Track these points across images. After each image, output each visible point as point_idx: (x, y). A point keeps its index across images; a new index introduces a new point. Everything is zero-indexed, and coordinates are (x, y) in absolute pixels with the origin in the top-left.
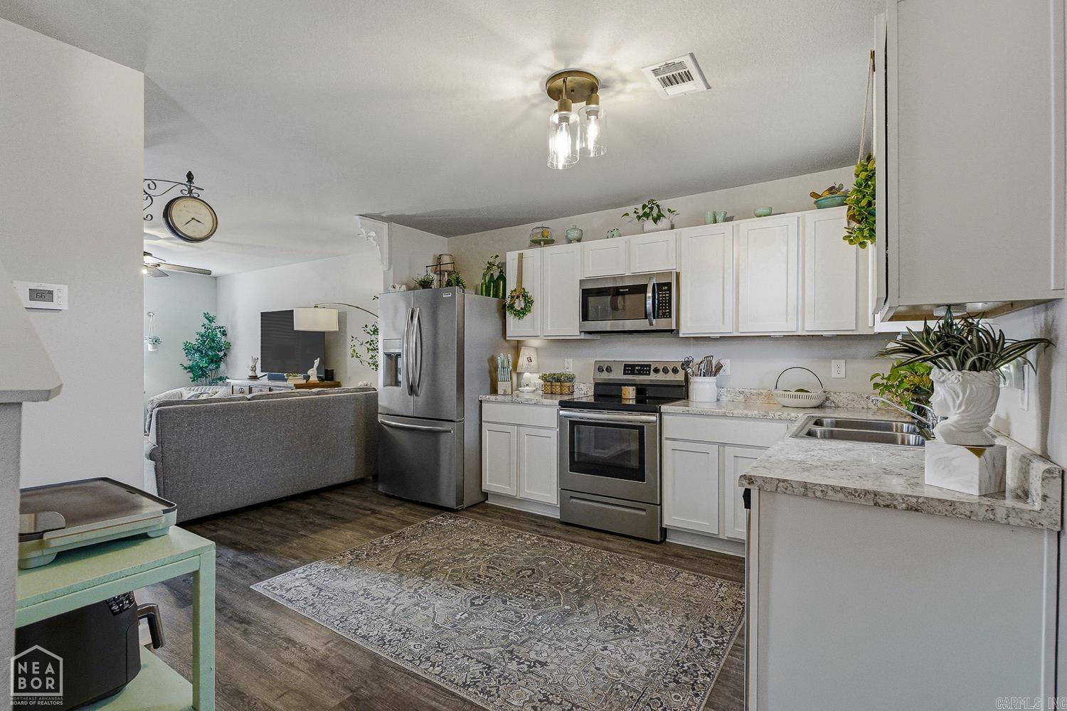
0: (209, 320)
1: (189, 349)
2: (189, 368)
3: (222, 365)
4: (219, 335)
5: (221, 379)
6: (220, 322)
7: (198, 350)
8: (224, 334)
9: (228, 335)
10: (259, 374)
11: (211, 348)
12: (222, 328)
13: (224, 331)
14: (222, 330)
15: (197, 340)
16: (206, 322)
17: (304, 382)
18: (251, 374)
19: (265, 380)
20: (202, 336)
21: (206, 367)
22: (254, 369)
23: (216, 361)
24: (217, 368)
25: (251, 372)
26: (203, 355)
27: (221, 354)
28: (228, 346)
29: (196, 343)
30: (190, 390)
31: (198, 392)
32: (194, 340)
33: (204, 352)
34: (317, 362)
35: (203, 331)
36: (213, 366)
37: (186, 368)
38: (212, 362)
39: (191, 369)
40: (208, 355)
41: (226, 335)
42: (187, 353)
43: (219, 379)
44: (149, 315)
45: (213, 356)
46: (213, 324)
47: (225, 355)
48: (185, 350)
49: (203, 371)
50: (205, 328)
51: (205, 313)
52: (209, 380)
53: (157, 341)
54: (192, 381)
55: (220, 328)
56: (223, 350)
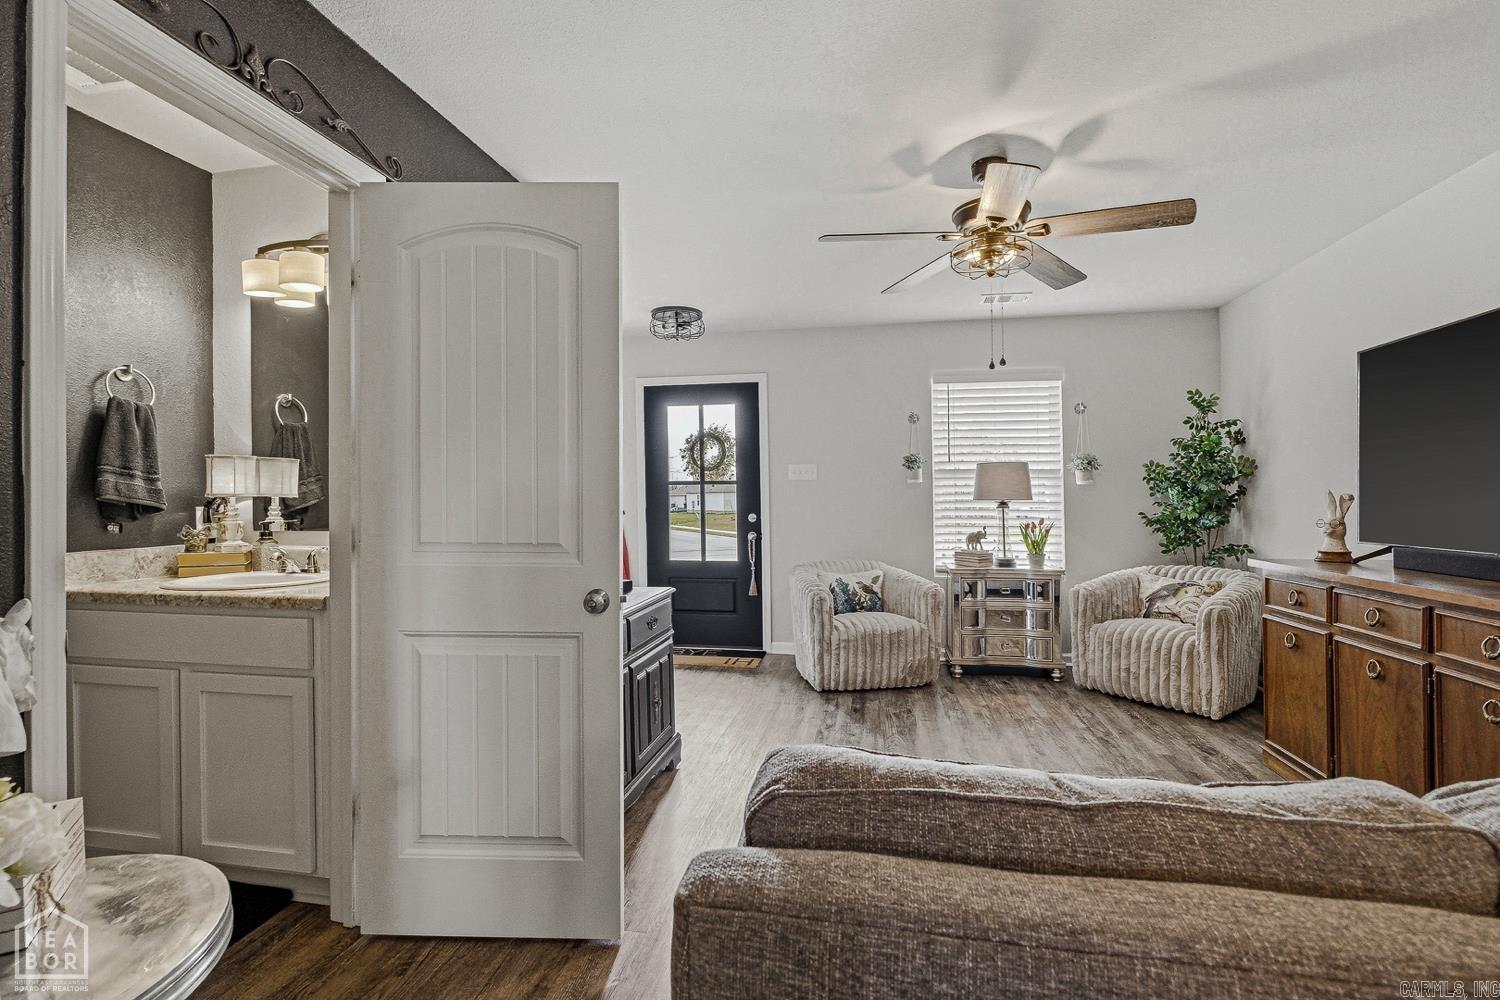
0: (1199, 405)
1: (1156, 477)
2: (1158, 521)
3: (1235, 516)
4: (1226, 442)
5: (1231, 550)
6: (1226, 411)
7: (1176, 480)
8: (1239, 439)
9: (1251, 442)
10: (1356, 547)
11: (1208, 474)
12: (1235, 423)
13: (1239, 432)
14: (1234, 429)
15: (1174, 456)
16: (1194, 412)
18: (1328, 545)
19: (1381, 571)
20: (1185, 448)
21: (1195, 521)
22: (1338, 531)
23: (1221, 507)
24: (1221, 523)
25: (1327, 540)
26: (1187, 492)
27: (1233, 489)
28: (1250, 468)
29: (1172, 464)
30: (1157, 573)
31: (1177, 580)
33: (1189, 485)
35: (1186, 434)
36: (1211, 519)
37: (1150, 523)
38: (1209, 508)
39: (1159, 524)
40: (1198, 493)
41: (1244, 441)
42: (1151, 488)
43: (1226, 550)
44: (1075, 409)
45: (1210, 493)
46: (1212, 418)
47: (1242, 491)
48: (1148, 483)
49: (1187, 531)
50: (1191, 427)
51: (1190, 392)
52: (1203, 550)
53: (1090, 464)
54: (1164, 552)
55: (1229, 424)
56: (1237, 478)
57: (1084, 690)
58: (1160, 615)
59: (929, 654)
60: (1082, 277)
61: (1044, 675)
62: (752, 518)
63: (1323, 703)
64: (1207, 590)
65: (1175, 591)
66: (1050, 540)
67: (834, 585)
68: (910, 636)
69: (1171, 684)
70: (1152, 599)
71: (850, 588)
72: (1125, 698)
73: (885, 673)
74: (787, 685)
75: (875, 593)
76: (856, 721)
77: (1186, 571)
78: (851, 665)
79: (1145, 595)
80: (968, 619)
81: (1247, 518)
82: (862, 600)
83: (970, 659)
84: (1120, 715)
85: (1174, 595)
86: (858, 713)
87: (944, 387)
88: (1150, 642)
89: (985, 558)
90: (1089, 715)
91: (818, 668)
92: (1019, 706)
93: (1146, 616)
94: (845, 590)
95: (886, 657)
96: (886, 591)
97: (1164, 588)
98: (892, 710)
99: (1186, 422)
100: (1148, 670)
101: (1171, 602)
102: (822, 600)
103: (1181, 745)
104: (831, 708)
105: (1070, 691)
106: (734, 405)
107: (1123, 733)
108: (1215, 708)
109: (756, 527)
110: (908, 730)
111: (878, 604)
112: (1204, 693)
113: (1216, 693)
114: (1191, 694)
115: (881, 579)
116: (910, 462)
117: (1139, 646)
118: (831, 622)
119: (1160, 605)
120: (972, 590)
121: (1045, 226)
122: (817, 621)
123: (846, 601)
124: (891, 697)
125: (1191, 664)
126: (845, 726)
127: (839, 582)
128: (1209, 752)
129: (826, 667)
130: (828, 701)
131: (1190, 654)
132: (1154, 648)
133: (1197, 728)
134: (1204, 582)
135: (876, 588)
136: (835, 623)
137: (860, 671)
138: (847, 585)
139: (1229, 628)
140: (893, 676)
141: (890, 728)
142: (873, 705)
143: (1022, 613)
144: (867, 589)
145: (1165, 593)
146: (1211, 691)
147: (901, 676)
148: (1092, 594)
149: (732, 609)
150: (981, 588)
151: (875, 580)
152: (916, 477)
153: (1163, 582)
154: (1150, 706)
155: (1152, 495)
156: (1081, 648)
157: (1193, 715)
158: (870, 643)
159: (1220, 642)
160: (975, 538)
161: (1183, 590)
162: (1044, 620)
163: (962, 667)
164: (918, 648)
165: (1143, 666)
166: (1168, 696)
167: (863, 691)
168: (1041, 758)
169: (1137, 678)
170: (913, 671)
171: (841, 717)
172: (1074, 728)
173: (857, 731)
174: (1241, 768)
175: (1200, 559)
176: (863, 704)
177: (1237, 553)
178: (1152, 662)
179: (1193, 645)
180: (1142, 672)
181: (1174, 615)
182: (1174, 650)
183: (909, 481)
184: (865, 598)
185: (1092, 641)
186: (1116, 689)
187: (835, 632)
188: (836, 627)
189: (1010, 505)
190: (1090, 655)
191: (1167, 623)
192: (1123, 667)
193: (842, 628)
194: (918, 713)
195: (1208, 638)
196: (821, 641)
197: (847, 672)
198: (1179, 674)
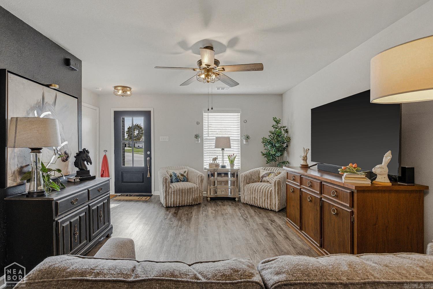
0: (276, 122)
1: (265, 142)
3: (285, 153)
4: (283, 132)
6: (283, 124)
7: (270, 143)
8: (287, 131)
9: (289, 132)
10: (310, 163)
11: (278, 141)
12: (285, 127)
13: (287, 130)
14: (285, 129)
15: (270, 136)
16: (275, 123)
17: (367, 182)
19: (314, 170)
20: (273, 133)
21: (275, 155)
23: (281, 150)
24: (281, 155)
26: (273, 146)
27: (284, 145)
28: (289, 140)
29: (269, 138)
30: (264, 169)
31: (269, 172)
32: (267, 136)
33: (274, 144)
34: (387, 157)
35: (273, 130)
36: (279, 154)
37: (264, 155)
38: (279, 151)
39: (266, 155)
40: (276, 146)
42: (264, 145)
43: (283, 163)
44: (244, 122)
45: (279, 146)
46: (279, 125)
47: (287, 146)
48: (263, 143)
49: (273, 157)
50: (274, 128)
51: (274, 118)
52: (277, 163)
53: (248, 138)
54: (267, 163)
55: (284, 127)
56: (286, 142)
57: (244, 204)
58: (264, 181)
59: (200, 195)
60: (238, 84)
61: (233, 199)
62: (148, 153)
63: (299, 208)
64: (276, 174)
65: (268, 174)
66: (236, 160)
67: (172, 174)
68: (194, 190)
69: (266, 201)
70: (262, 177)
71: (177, 175)
72: (254, 206)
73: (186, 201)
74: (156, 205)
75: (185, 176)
76: (174, 216)
77: (272, 169)
78: (175, 199)
79: (261, 176)
80: (212, 183)
81: (288, 153)
82: (181, 178)
83: (212, 195)
84: (252, 211)
85: (268, 176)
86: (175, 214)
87: (207, 114)
88: (260, 189)
89: (217, 165)
90: (243, 212)
91: (165, 200)
92: (224, 209)
93: (261, 182)
94: (175, 176)
95: (186, 196)
96: (188, 176)
97: (266, 174)
98: (186, 213)
99: (273, 126)
100: (260, 198)
101: (267, 178)
102: (166, 179)
103: (266, 220)
104: (168, 212)
105: (240, 204)
106: (143, 118)
107: (251, 217)
108: (277, 208)
109: (150, 156)
110: (189, 220)
111: (186, 179)
112: (274, 204)
113: (277, 204)
114: (271, 204)
115: (186, 172)
116: (197, 136)
117: (258, 191)
118: (169, 186)
119: (264, 179)
120: (213, 175)
121: (223, 68)
122: (165, 185)
123: (176, 179)
124: (187, 208)
125: (271, 196)
126: (171, 218)
127: (174, 173)
128: (273, 221)
129: (167, 199)
130: (167, 210)
131: (271, 193)
132: (261, 192)
133: (271, 214)
134: (276, 172)
135: (185, 175)
136: (171, 186)
137: (178, 201)
138: (176, 174)
139: (280, 185)
140: (188, 201)
141: (184, 219)
142: (180, 211)
143: (227, 182)
144: (182, 175)
145: (266, 175)
146: (275, 203)
147: (191, 202)
148: (246, 176)
149: (142, 181)
150: (216, 174)
151: (185, 172)
152: (198, 141)
153: (266, 172)
154: (260, 208)
155: (264, 147)
156: (243, 191)
157: (271, 210)
158: (181, 192)
159: (278, 189)
160: (215, 159)
161: (270, 175)
162: (233, 183)
163: (210, 198)
164: (196, 193)
165: (259, 197)
166: (265, 205)
167: (179, 207)
168: (226, 226)
169: (257, 200)
170: (194, 200)
171: (170, 215)
172: (237, 216)
173: (173, 220)
174: (280, 226)
175: (276, 165)
176: (178, 212)
177: (285, 163)
178: (261, 195)
179: (271, 190)
180: (259, 198)
181: (268, 181)
182: (266, 192)
183: (196, 142)
184: (181, 177)
185: (246, 190)
186: (252, 203)
187: (170, 189)
188: (171, 187)
189: (225, 149)
190: (245, 194)
191: (265, 184)
192: (253, 197)
193: (172, 188)
194: (194, 213)
195: (275, 189)
196: (166, 192)
197: (174, 201)
198: (268, 199)
